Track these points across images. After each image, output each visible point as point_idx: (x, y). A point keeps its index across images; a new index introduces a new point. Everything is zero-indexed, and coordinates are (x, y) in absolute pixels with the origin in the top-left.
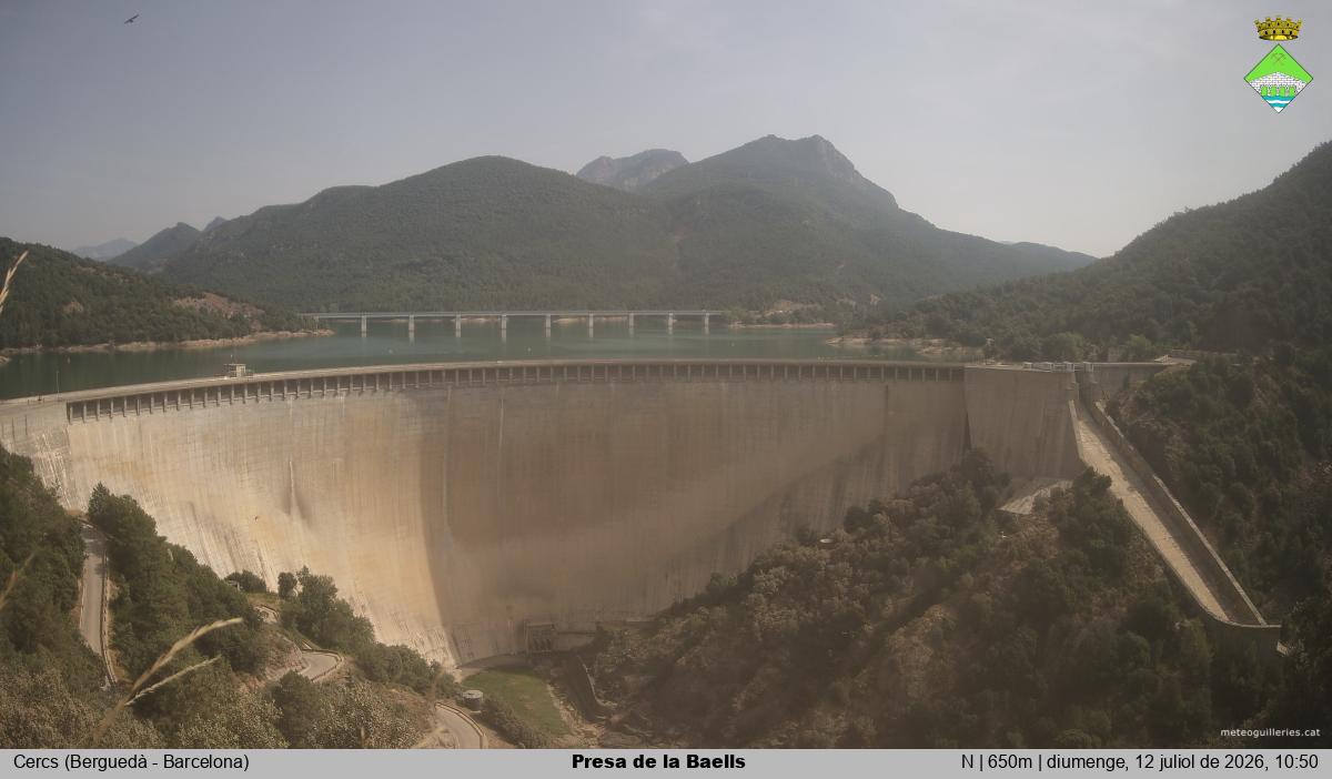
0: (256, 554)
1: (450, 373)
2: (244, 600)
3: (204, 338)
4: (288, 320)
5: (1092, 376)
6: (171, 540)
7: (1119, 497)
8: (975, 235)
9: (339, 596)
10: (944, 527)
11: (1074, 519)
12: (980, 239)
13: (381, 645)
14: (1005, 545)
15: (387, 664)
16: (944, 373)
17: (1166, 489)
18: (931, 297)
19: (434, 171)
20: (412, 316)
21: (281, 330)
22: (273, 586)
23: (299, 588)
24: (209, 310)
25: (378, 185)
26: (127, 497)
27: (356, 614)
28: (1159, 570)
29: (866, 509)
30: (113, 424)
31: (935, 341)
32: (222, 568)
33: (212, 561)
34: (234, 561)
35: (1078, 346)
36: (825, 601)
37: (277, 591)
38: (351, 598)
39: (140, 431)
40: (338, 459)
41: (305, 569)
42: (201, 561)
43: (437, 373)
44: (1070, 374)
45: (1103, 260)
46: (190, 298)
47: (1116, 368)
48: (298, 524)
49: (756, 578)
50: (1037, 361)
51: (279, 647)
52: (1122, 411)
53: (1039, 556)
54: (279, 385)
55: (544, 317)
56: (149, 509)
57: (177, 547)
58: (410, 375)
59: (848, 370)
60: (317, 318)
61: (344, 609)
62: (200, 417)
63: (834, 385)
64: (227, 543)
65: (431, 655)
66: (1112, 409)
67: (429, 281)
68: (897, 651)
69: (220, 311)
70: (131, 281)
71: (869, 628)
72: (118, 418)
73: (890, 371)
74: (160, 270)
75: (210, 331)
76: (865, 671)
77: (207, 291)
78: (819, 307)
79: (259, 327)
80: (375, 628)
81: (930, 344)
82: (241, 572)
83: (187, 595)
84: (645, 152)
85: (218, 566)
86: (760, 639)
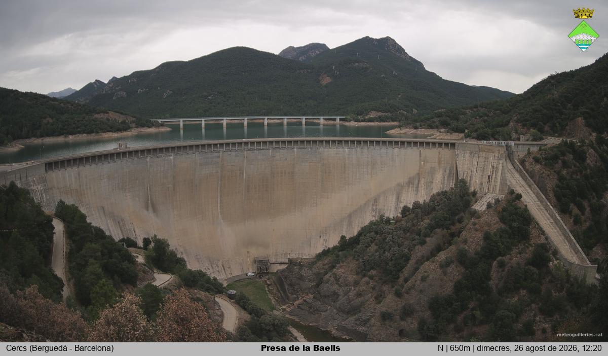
0: (132, 230)
1: (222, 145)
2: (127, 251)
3: (108, 131)
4: (147, 122)
5: (513, 148)
6: (94, 224)
7: (525, 204)
8: (460, 82)
9: (171, 249)
10: (446, 215)
11: (505, 213)
12: (463, 84)
13: (190, 270)
14: (474, 224)
15: (192, 279)
16: (446, 144)
17: (546, 200)
18: (440, 110)
19: (213, 54)
20: (203, 119)
21: (143, 127)
22: (140, 243)
23: (153, 245)
24: (111, 119)
25: (187, 61)
26: (73, 205)
27: (179, 256)
28: (543, 237)
29: (411, 207)
30: (66, 172)
31: (443, 130)
32: (117, 236)
33: (113, 233)
34: (122, 233)
35: (507, 134)
36: (392, 249)
37: (142, 246)
38: (176, 249)
39: (79, 175)
40: (170, 185)
41: (155, 236)
42: (107, 233)
43: (215, 145)
44: (503, 146)
45: (518, 95)
46: (102, 114)
47: (524, 144)
48: (151, 214)
49: (361, 238)
50: (488, 140)
51: (144, 272)
52: (527, 164)
53: (489, 229)
54: (143, 151)
55: (263, 119)
56: (83, 210)
57: (96, 227)
58: (203, 146)
59: (403, 143)
60: (160, 121)
61: (173, 254)
62: (107, 167)
63: (396, 150)
64: (120, 225)
65: (212, 274)
66: (522, 162)
67: (211, 103)
68: (425, 272)
69: (115, 119)
70: (75, 107)
71: (412, 262)
72: (69, 169)
73: (422, 143)
74: (88, 101)
75: (111, 128)
76: (410, 282)
77: (110, 110)
78: (389, 114)
79: (134, 125)
80: (187, 263)
81: (440, 132)
82: (126, 238)
83: (101, 249)
84: (310, 44)
85: (115, 235)
86: (363, 267)
